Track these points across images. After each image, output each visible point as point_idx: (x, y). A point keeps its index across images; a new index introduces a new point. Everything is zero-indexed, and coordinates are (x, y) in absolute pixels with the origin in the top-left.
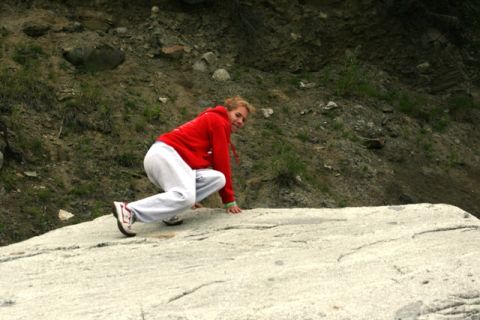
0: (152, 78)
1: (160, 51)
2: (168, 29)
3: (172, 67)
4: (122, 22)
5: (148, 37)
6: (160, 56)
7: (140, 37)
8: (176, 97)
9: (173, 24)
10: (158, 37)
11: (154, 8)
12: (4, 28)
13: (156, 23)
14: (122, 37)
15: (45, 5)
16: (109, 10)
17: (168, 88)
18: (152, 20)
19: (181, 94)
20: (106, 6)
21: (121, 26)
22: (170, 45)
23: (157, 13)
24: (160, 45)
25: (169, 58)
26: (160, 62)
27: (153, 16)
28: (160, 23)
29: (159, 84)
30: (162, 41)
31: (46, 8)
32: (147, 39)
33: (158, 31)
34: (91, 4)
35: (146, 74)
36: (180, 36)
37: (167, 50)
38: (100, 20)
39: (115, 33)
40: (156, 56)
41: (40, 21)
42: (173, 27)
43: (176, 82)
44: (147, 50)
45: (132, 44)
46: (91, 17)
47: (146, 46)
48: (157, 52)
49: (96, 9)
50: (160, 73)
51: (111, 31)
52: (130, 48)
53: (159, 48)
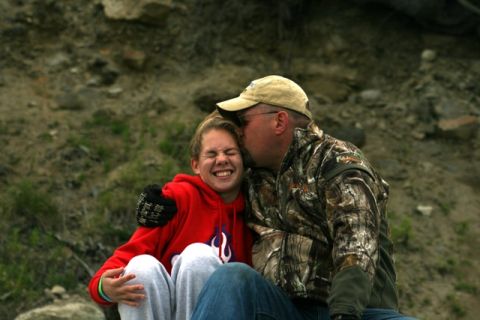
0: (411, 173)
1: (436, 127)
2: (451, 88)
3: (457, 154)
4: (375, 80)
5: (415, 103)
6: (435, 135)
7: (401, 105)
8: (453, 204)
9: (461, 79)
10: (431, 102)
11: (427, 54)
12: (160, 101)
13: (428, 78)
14: (372, 105)
15: (239, 58)
16: (352, 61)
17: (439, 188)
18: (423, 73)
19: (464, 199)
20: (345, 55)
21: (372, 87)
22: (455, 115)
23: (432, 61)
24: (436, 116)
25: (450, 137)
26: (434, 146)
27: (425, 66)
28: (437, 78)
29: (422, 183)
30: (438, 109)
31: (242, 63)
32: (412, 107)
33: (432, 92)
34: (320, 52)
35: (400, 167)
36: (473, 100)
37: (446, 125)
38: (335, 79)
39: (358, 101)
40: (429, 136)
41: (224, 85)
42: (462, 85)
43: (459, 180)
44: (413, 126)
45: (386, 116)
46: (318, 75)
47: (411, 119)
48: (430, 129)
49: (327, 60)
50: (428, 165)
51: (352, 98)
52: (382, 125)
53: (434, 122)
